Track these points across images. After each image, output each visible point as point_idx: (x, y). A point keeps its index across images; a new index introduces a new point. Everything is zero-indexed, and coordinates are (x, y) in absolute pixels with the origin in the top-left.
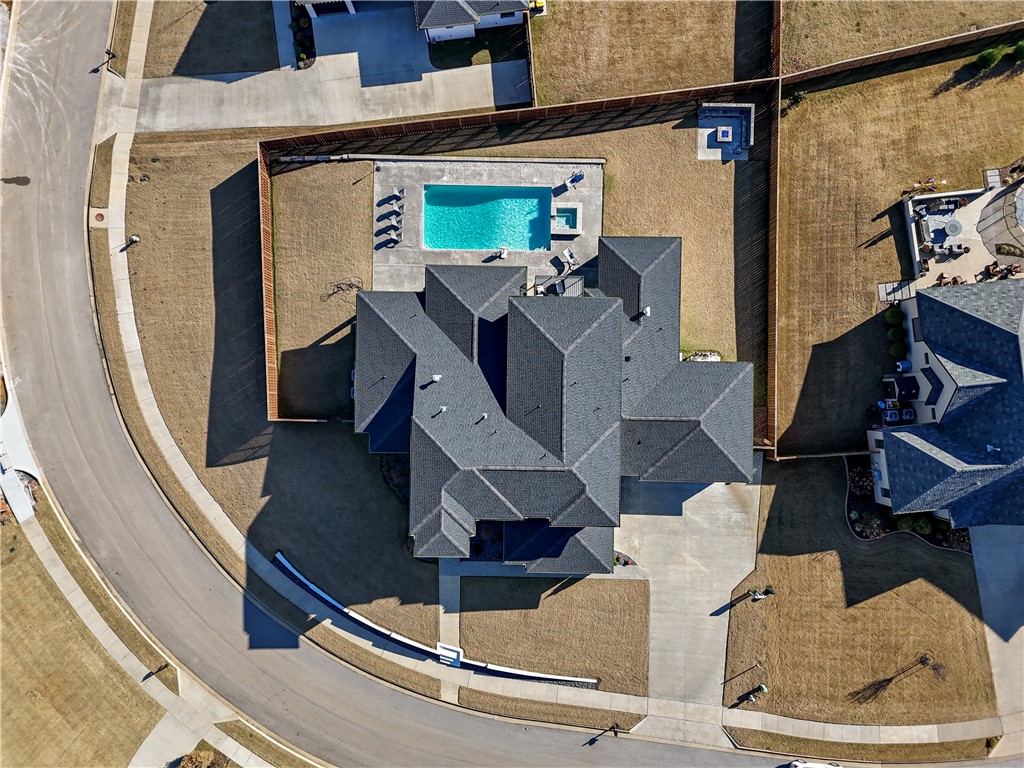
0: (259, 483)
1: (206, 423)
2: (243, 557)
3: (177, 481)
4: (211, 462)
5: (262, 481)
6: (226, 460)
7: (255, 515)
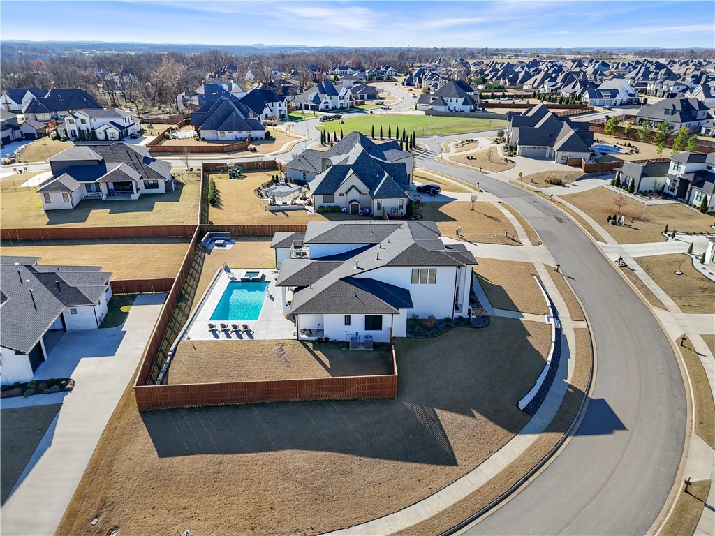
0: (460, 418)
1: (408, 464)
2: (536, 437)
3: (479, 491)
4: (450, 460)
5: (457, 415)
6: (445, 446)
7: (491, 424)
